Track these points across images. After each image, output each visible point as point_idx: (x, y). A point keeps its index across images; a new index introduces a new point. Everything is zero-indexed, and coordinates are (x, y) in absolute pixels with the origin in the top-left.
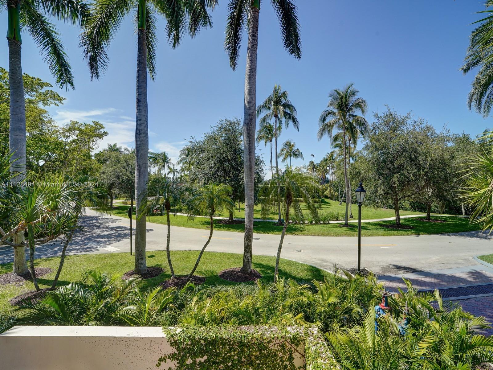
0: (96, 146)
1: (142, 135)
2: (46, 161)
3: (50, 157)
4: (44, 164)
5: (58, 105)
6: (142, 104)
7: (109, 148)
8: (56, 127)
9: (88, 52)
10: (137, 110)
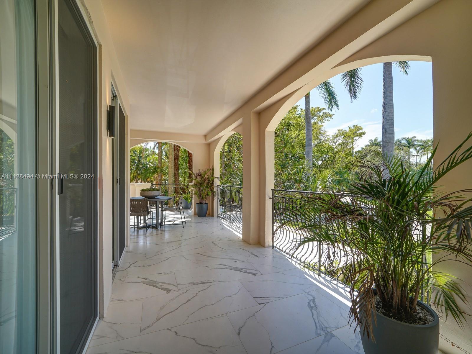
0: (356, 145)
1: (388, 132)
2: (323, 161)
3: (325, 158)
4: (321, 164)
5: (329, 121)
6: (387, 106)
7: (370, 143)
8: (328, 136)
9: (347, 83)
10: (384, 112)
